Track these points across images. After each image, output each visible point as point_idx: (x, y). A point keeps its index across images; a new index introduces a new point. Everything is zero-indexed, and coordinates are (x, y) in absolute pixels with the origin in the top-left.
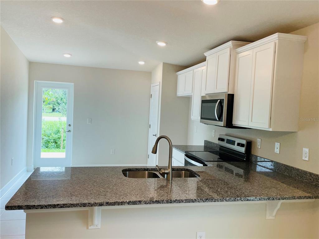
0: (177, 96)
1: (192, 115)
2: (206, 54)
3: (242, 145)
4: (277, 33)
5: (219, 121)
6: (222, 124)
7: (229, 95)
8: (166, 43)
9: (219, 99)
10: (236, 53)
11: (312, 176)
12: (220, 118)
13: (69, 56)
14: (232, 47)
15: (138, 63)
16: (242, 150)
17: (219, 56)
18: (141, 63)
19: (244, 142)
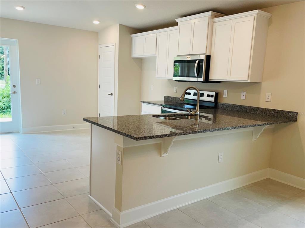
0: (133, 57)
1: (156, 74)
2: (177, 20)
3: (212, 96)
4: (258, 10)
5: (198, 77)
6: (201, 79)
7: (207, 56)
8: (145, 6)
9: (198, 60)
10: (213, 22)
11: (274, 111)
12: (199, 75)
13: (21, 9)
14: (210, 16)
15: (93, 23)
16: (212, 99)
17: (194, 23)
18: (96, 22)
19: (214, 94)
